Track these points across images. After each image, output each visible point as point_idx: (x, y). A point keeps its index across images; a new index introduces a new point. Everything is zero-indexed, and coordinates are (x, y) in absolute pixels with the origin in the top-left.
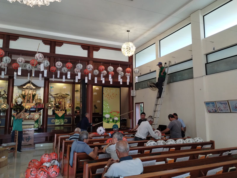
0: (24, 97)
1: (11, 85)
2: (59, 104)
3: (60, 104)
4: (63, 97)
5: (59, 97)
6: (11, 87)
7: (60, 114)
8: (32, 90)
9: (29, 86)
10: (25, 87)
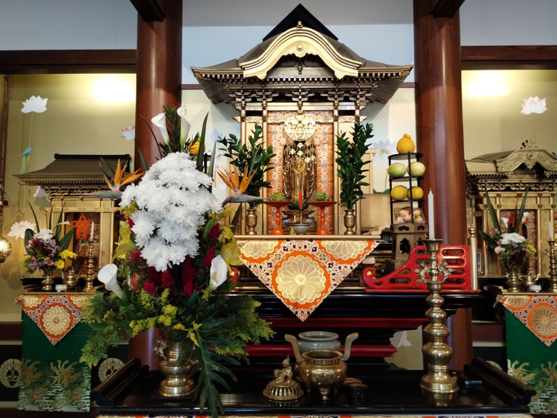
5: (517, 179)
7: (544, 321)
8: (328, 106)
9: (300, 55)
10: (259, 70)
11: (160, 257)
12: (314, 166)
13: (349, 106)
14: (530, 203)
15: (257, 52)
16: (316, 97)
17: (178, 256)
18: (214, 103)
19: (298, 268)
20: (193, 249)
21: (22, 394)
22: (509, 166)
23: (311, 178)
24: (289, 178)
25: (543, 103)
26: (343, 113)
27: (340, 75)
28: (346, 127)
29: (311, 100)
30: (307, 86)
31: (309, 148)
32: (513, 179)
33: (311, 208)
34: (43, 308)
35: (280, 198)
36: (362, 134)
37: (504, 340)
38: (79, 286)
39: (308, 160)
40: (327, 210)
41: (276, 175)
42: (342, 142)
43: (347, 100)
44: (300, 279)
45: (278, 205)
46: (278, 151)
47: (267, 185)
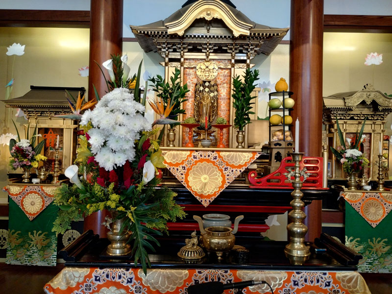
4: (380, 109)
7: (372, 210)
8: (227, 56)
9: (208, 18)
10: (178, 29)
11: (108, 161)
12: (216, 99)
13: (243, 57)
14: (367, 129)
15: (178, 16)
16: (219, 50)
17: (121, 160)
18: (146, 52)
19: (204, 171)
20: (131, 156)
21: (9, 254)
22: (353, 102)
23: (214, 108)
24: (198, 107)
25: (381, 57)
26: (238, 61)
27: (236, 34)
28: (240, 72)
29: (215, 52)
30: (213, 41)
31: (213, 86)
32: (356, 111)
33: (213, 129)
34: (23, 194)
35: (192, 121)
36: (251, 77)
37: (344, 223)
38: (49, 180)
39: (212, 95)
40: (225, 130)
41: (189, 106)
42: (236, 83)
43: (241, 52)
44: (204, 178)
45: (190, 126)
46: (191, 88)
47: (183, 112)
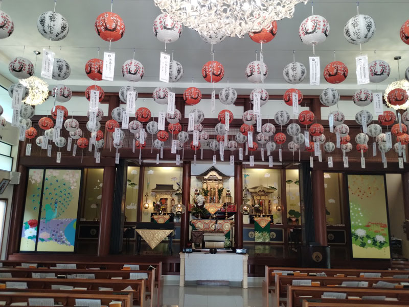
0: (206, 193)
1: (187, 174)
2: (259, 204)
3: (261, 204)
4: (266, 192)
5: (260, 193)
6: (187, 178)
7: (262, 223)
9: (213, 175)
10: (206, 177)
15: (206, 173)
22: (257, 190)
25: (269, 175)
26: (220, 183)
37: (255, 227)
